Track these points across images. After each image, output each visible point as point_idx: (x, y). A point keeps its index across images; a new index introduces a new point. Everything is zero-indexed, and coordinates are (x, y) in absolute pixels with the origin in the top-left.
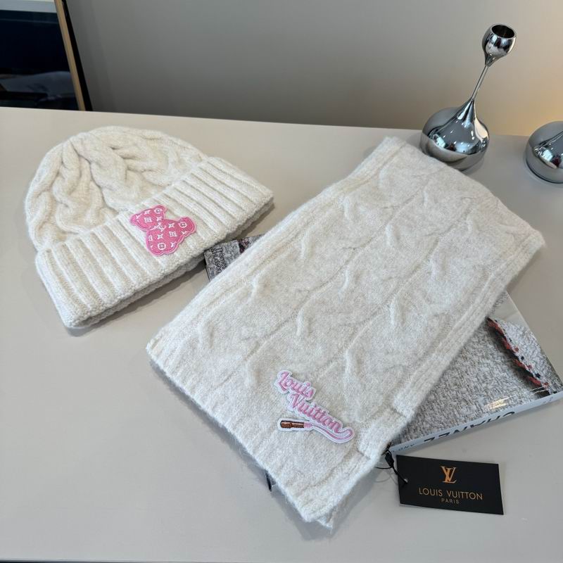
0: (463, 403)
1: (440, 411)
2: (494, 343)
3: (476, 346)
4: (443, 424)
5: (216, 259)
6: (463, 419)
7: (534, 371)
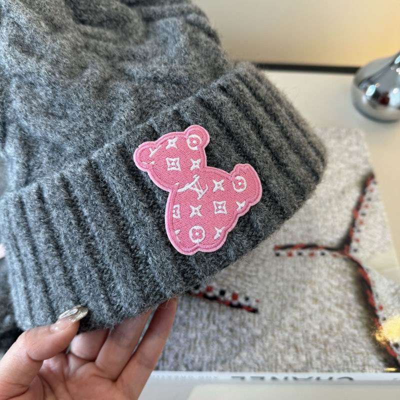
0: (292, 350)
1: (261, 349)
2: (357, 293)
3: (333, 290)
4: (258, 364)
6: (285, 367)
7: (393, 339)
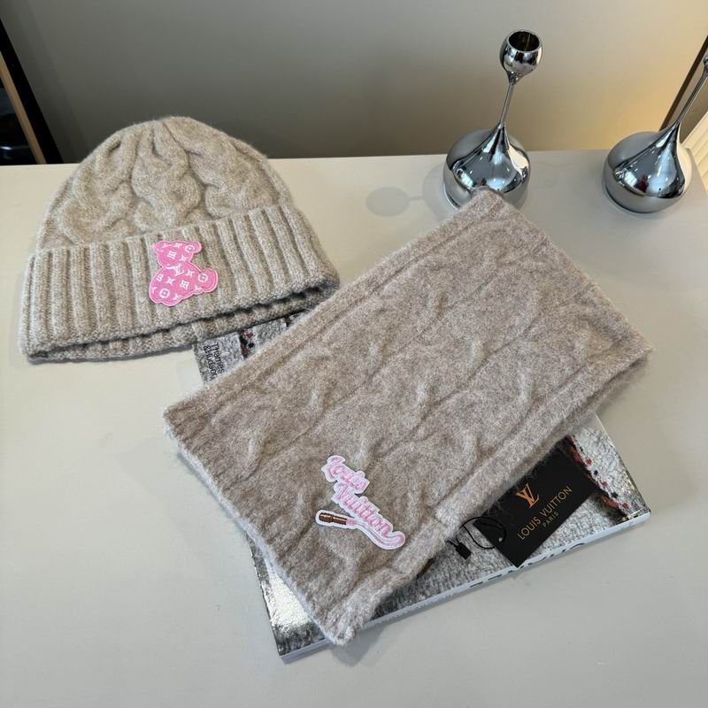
5: (210, 360)
7: (610, 490)
